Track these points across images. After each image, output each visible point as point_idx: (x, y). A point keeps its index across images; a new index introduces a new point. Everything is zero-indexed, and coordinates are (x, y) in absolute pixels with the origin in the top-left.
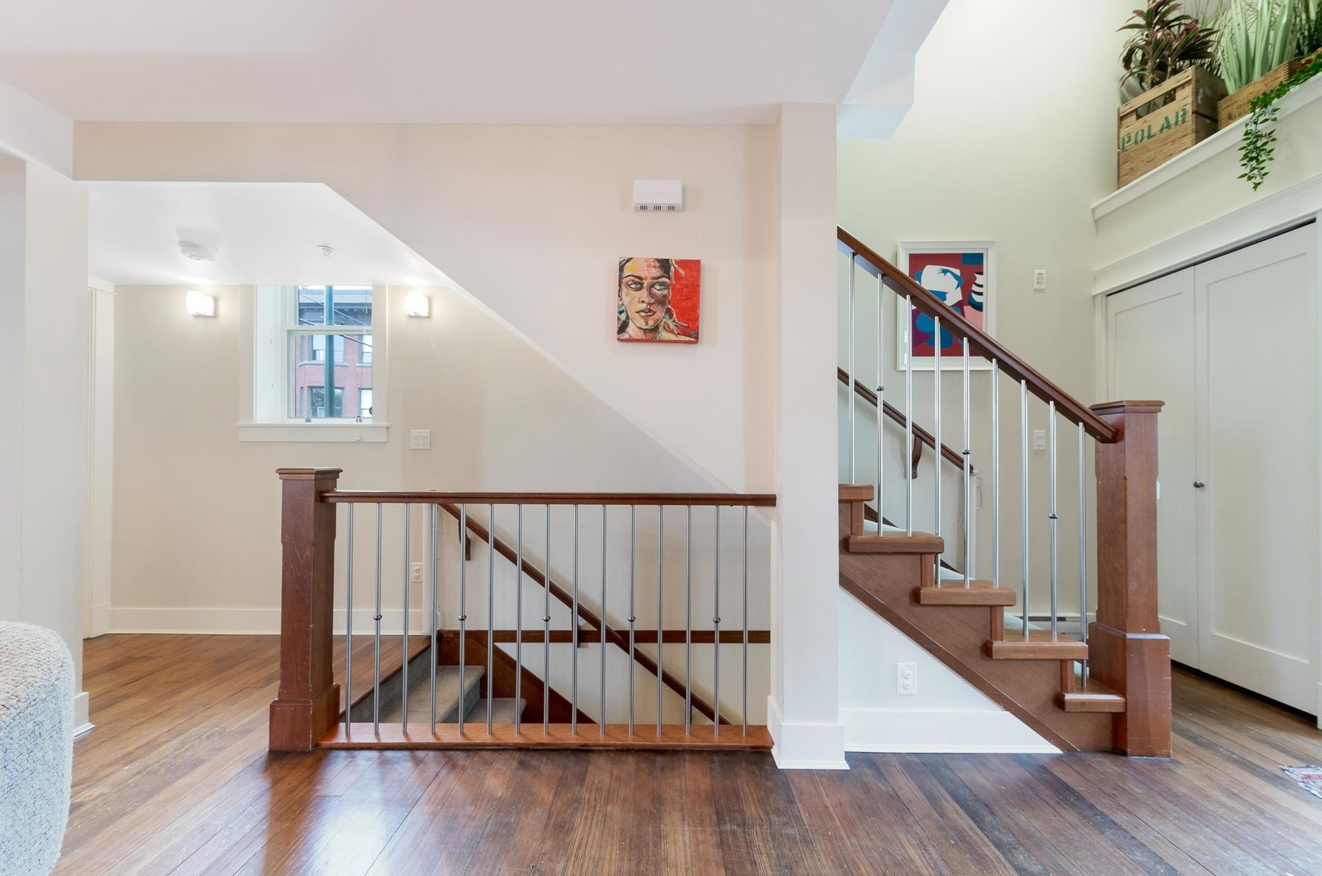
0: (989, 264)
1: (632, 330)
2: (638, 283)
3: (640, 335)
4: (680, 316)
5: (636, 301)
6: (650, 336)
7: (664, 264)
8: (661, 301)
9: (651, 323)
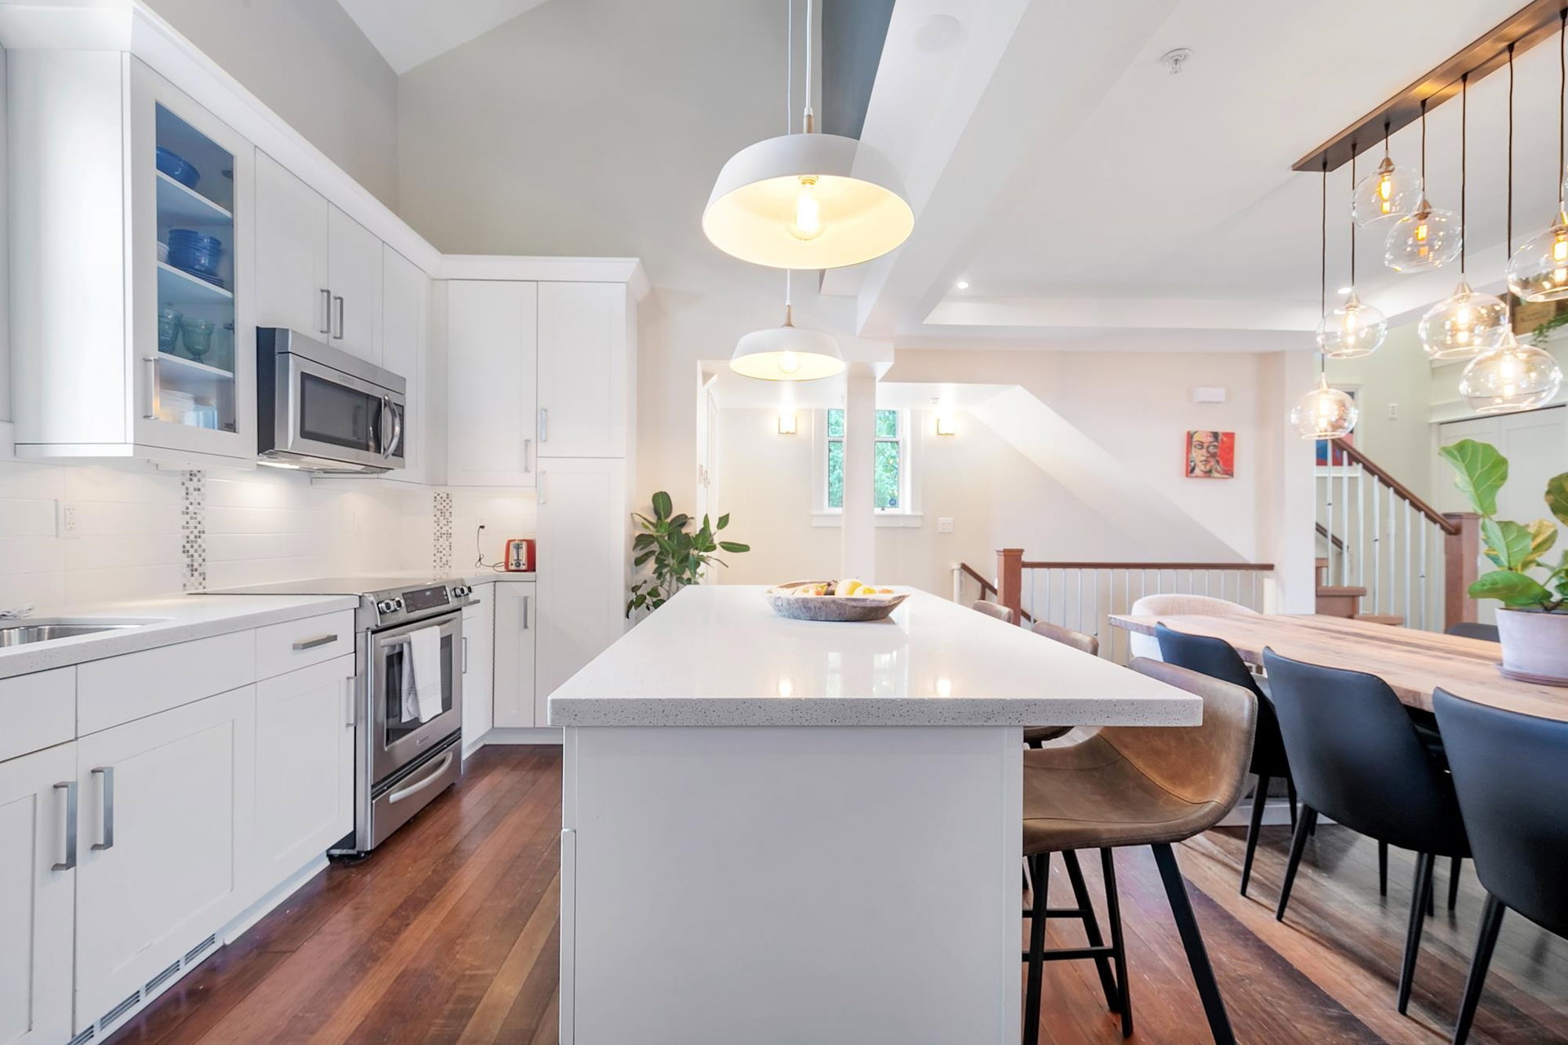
0: (1358, 399)
2: (1201, 445)
7: (1215, 435)
8: (1213, 455)
9: (1208, 468)
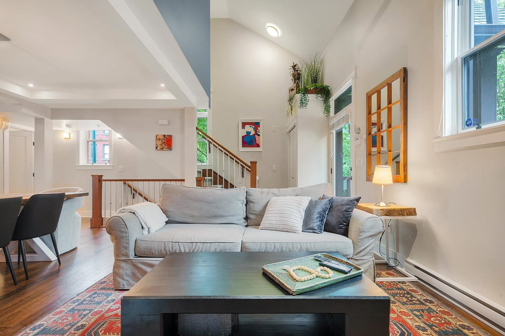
0: (261, 125)
1: (158, 148)
3: (160, 149)
4: (168, 146)
5: (159, 143)
6: (162, 149)
